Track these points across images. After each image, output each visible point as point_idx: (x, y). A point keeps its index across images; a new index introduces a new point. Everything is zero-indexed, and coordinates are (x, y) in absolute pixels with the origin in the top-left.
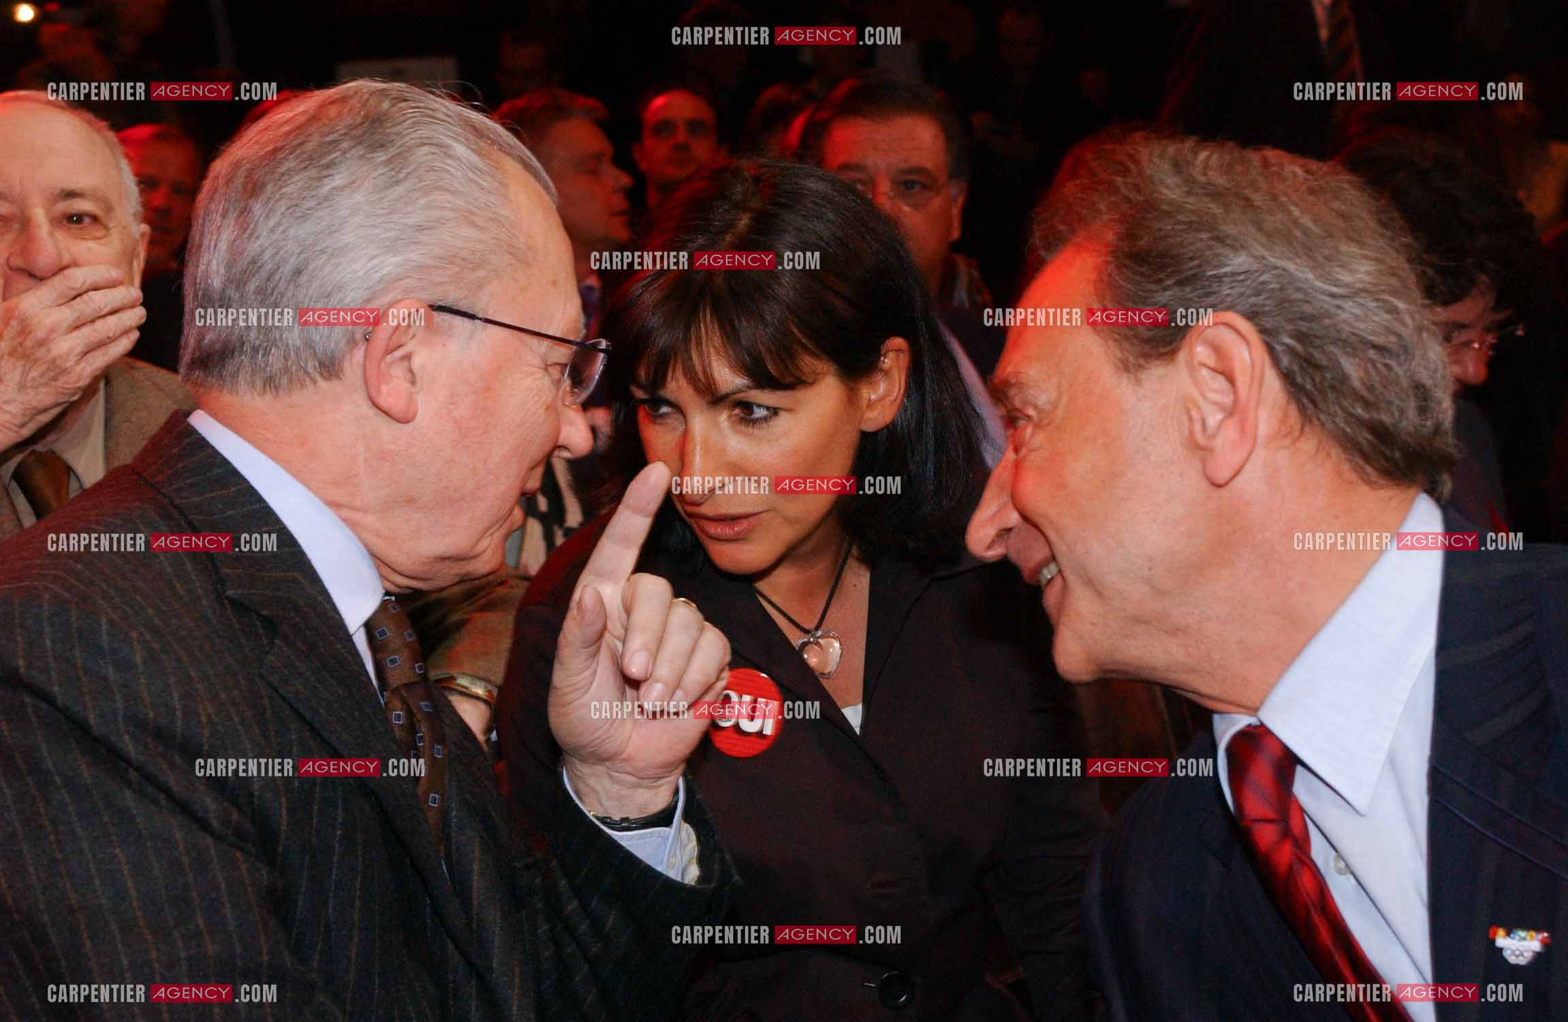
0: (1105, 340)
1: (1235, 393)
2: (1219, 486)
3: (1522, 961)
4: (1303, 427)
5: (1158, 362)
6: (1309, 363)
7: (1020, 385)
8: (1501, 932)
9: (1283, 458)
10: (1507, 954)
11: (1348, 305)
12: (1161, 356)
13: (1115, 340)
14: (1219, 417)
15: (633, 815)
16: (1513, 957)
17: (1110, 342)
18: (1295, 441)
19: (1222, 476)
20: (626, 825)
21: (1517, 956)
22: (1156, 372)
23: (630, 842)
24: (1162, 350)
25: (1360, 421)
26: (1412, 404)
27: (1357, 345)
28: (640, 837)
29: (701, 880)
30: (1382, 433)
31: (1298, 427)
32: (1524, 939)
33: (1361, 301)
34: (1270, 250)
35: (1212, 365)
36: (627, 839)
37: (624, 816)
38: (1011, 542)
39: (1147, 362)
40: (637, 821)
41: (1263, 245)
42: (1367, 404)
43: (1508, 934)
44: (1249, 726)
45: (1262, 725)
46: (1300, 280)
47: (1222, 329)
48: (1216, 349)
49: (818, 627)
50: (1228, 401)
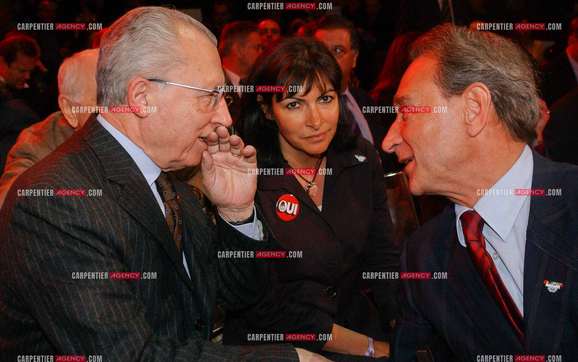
0: (439, 87)
1: (481, 109)
2: (472, 137)
3: (553, 291)
4: (499, 120)
5: (456, 96)
6: (502, 100)
7: (408, 99)
8: (548, 282)
9: (491, 129)
10: (549, 289)
11: (515, 83)
12: (457, 94)
13: (442, 87)
14: (473, 115)
15: (241, 220)
16: (551, 290)
17: (441, 88)
18: (496, 124)
19: (474, 133)
20: (239, 223)
21: (552, 290)
22: (454, 99)
23: (240, 229)
24: (458, 92)
25: (515, 118)
26: (530, 116)
27: (518, 96)
28: (243, 227)
29: (264, 238)
30: (521, 123)
31: (497, 120)
32: (555, 285)
33: (519, 83)
34: (493, 64)
35: (473, 99)
36: (239, 228)
37: (238, 221)
38: (397, 148)
39: (452, 95)
40: (242, 222)
41: (490, 62)
42: (518, 115)
43: (550, 283)
44: (469, 210)
45: (475, 211)
46: (502, 74)
47: (478, 88)
48: (475, 94)
49: (313, 181)
50: (477, 110)
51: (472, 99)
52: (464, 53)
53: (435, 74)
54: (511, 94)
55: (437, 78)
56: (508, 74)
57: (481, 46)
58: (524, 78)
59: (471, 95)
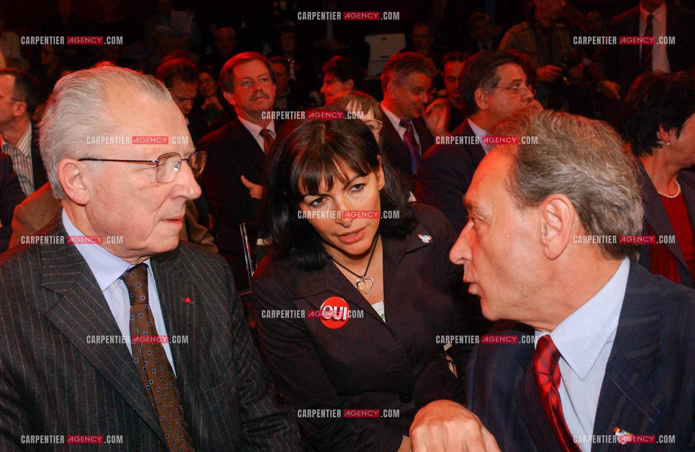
0: (511, 195)
1: (562, 224)
2: (550, 259)
5: (531, 207)
7: (476, 206)
12: (532, 205)
13: (515, 196)
17: (513, 197)
19: (553, 255)
22: (530, 211)
24: (534, 203)
27: (609, 205)
34: (579, 164)
35: (553, 212)
41: (575, 162)
44: (547, 336)
46: (590, 178)
47: (558, 200)
48: (556, 207)
49: (365, 276)
50: (559, 226)
51: (551, 213)
52: (544, 151)
53: (507, 177)
54: (601, 203)
55: (509, 184)
56: (599, 177)
57: (567, 139)
58: (620, 181)
59: (549, 207)
